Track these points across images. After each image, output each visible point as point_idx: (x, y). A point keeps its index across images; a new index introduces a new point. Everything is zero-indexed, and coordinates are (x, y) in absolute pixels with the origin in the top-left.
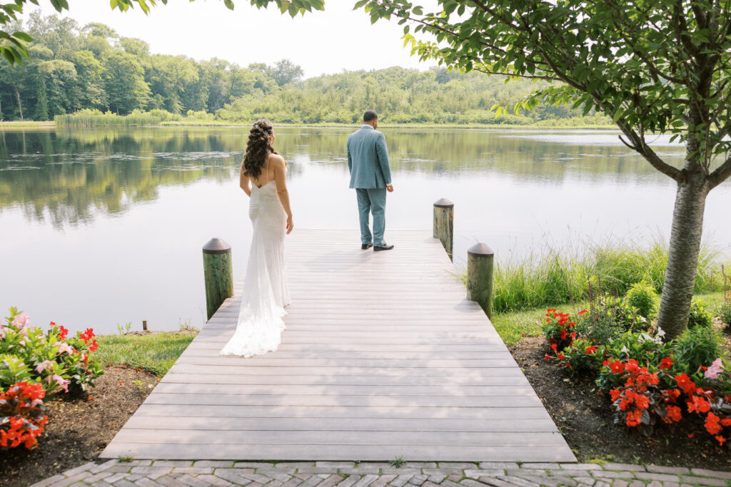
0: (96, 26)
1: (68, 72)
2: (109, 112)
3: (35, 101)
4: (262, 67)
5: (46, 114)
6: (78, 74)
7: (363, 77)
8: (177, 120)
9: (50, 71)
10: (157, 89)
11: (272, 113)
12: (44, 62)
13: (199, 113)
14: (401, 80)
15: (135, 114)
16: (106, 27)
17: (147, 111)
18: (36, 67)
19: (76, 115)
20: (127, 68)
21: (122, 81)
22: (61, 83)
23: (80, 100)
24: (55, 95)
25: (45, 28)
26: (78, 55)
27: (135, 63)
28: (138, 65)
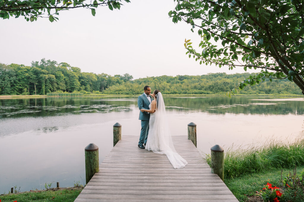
0: (63, 63)
1: (53, 78)
2: (66, 92)
3: (41, 88)
4: (119, 76)
5: (44, 92)
6: (56, 79)
7: (154, 79)
8: (89, 94)
9: (46, 78)
10: (83, 84)
11: (122, 91)
12: (45, 75)
13: (97, 91)
14: (167, 80)
15: (75, 92)
16: (67, 64)
17: (79, 91)
18: (42, 77)
19: (55, 93)
20: (73, 77)
21: (71, 81)
22: (50, 82)
23: (56, 88)
24: (48, 86)
25: (46, 64)
26: (56, 73)
27: (76, 75)
28: (77, 76)
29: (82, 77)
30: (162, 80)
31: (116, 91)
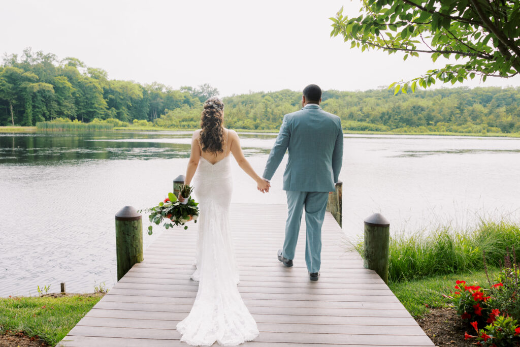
0: (71, 59)
1: (49, 91)
2: (77, 120)
3: (24, 112)
4: (190, 89)
5: (31, 121)
6: (56, 93)
7: (263, 96)
8: (125, 126)
9: (35, 91)
10: (112, 104)
11: (195, 122)
12: (31, 84)
13: (142, 121)
14: (291, 98)
15: (95, 121)
16: (78, 60)
17: (104, 119)
18: (26, 88)
19: (52, 122)
20: (91, 89)
21: (87, 98)
22: (43, 99)
23: (56, 111)
24: (39, 108)
25: (34, 60)
26: (57, 79)
27: (97, 85)
28: (99, 86)
29: (111, 90)
30: (281, 99)
31: (183, 121)
